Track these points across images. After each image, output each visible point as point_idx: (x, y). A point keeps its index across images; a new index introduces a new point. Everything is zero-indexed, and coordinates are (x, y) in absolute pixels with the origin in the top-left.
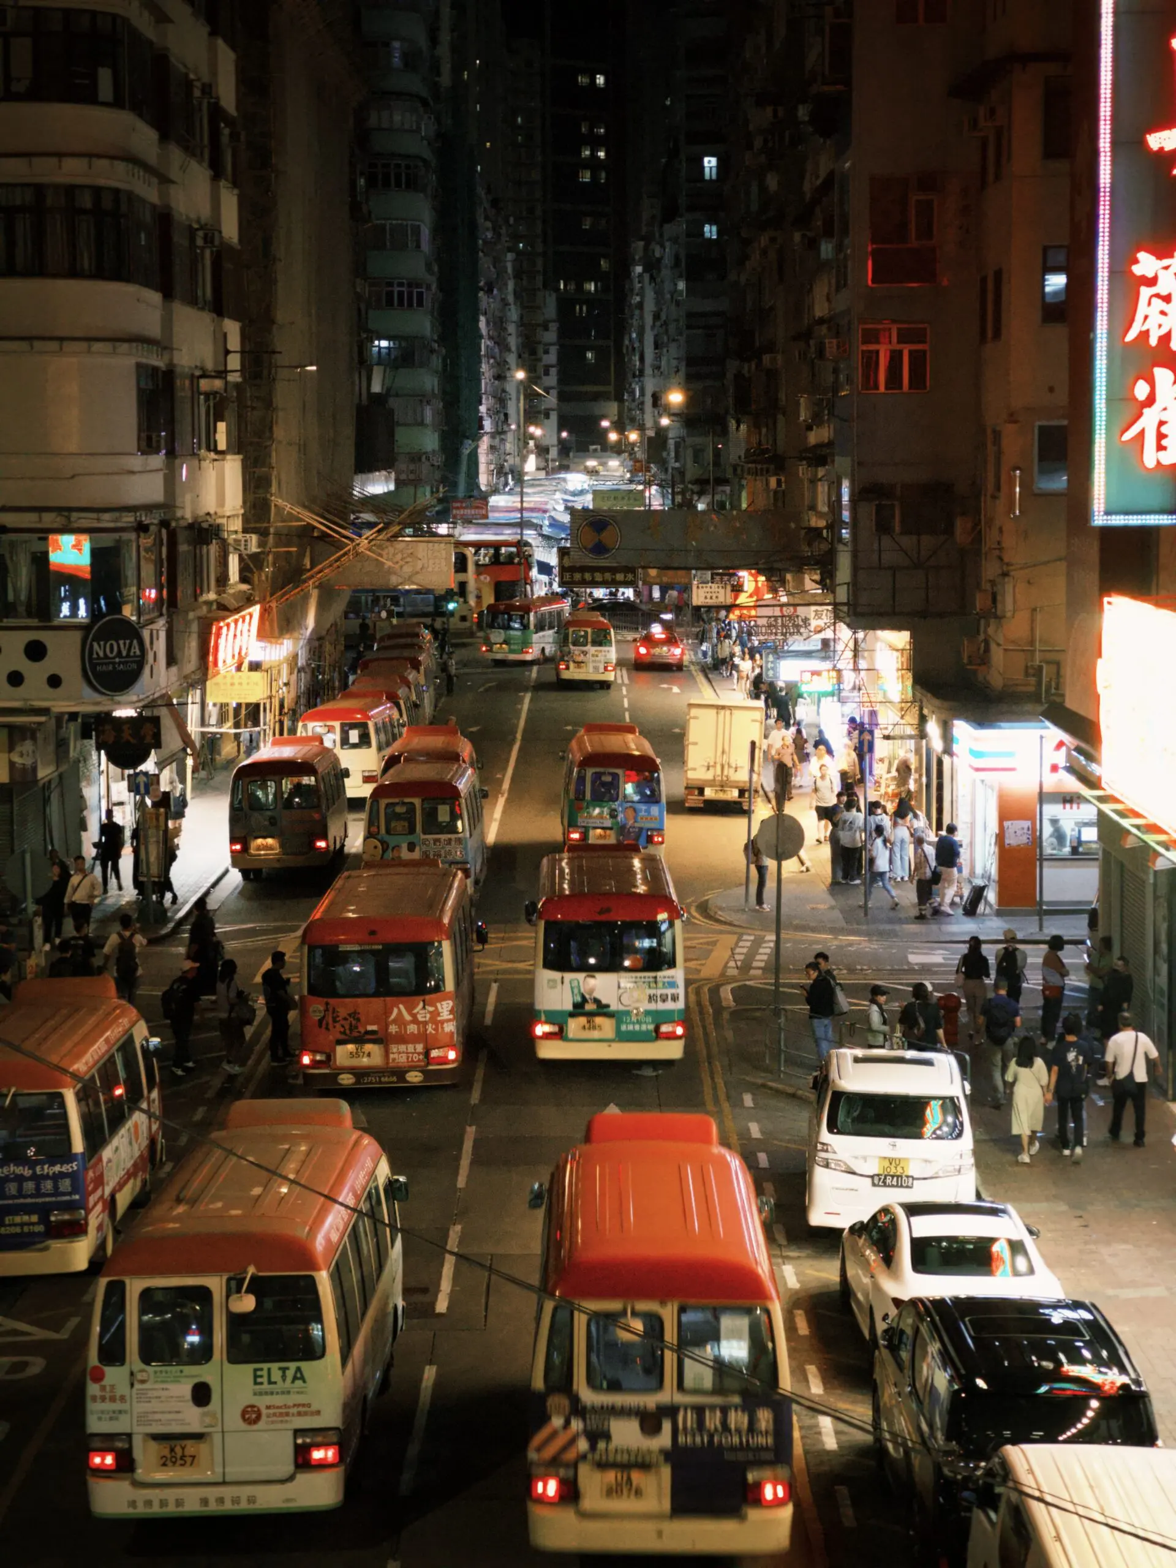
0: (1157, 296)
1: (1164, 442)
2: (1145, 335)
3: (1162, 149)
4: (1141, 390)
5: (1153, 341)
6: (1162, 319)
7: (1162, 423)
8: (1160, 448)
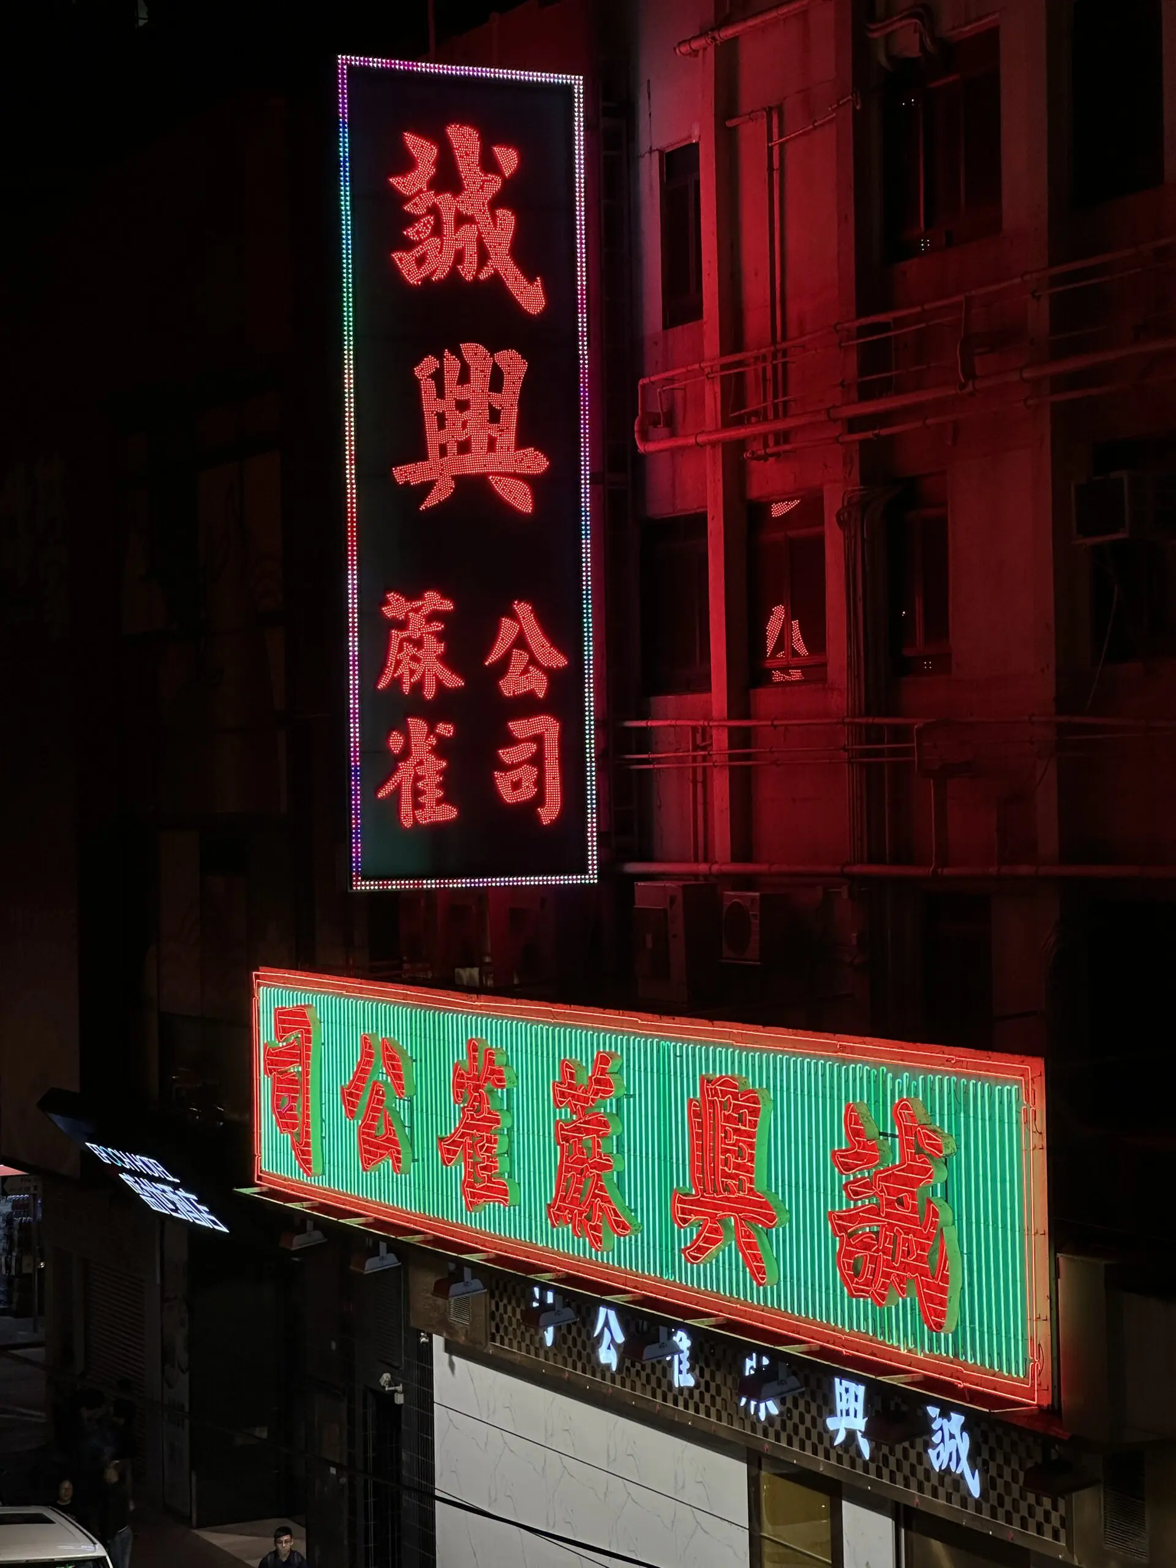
0: (409, 640)
1: (422, 799)
2: (397, 682)
3: (407, 483)
4: (396, 742)
5: (406, 689)
6: (414, 666)
7: (417, 778)
8: (417, 806)
